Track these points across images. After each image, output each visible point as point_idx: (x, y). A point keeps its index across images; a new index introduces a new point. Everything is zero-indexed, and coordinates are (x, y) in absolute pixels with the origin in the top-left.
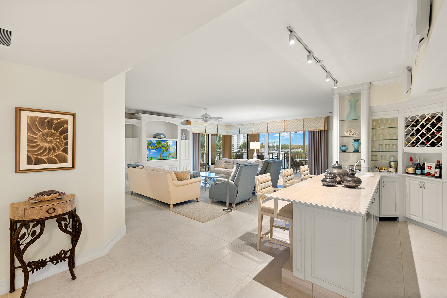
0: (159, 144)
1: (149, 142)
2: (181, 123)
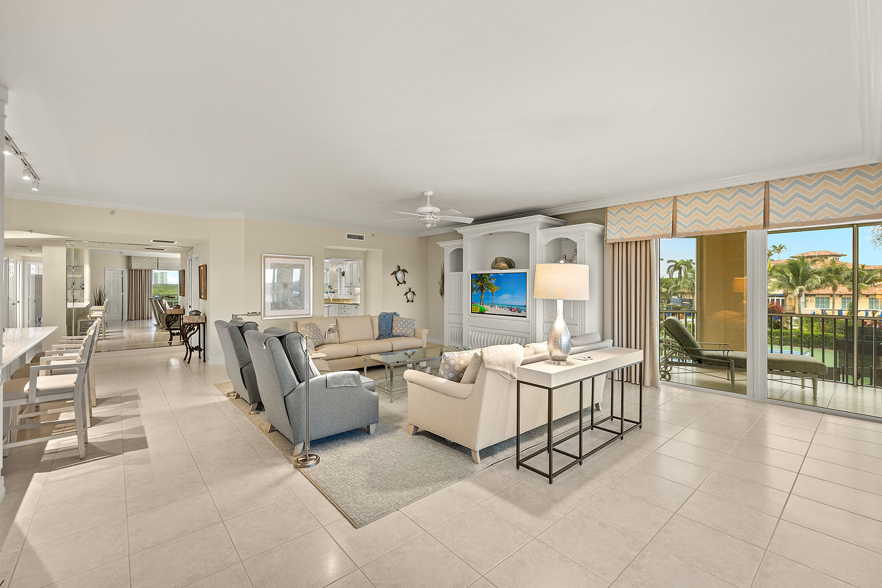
2: (538, 227)
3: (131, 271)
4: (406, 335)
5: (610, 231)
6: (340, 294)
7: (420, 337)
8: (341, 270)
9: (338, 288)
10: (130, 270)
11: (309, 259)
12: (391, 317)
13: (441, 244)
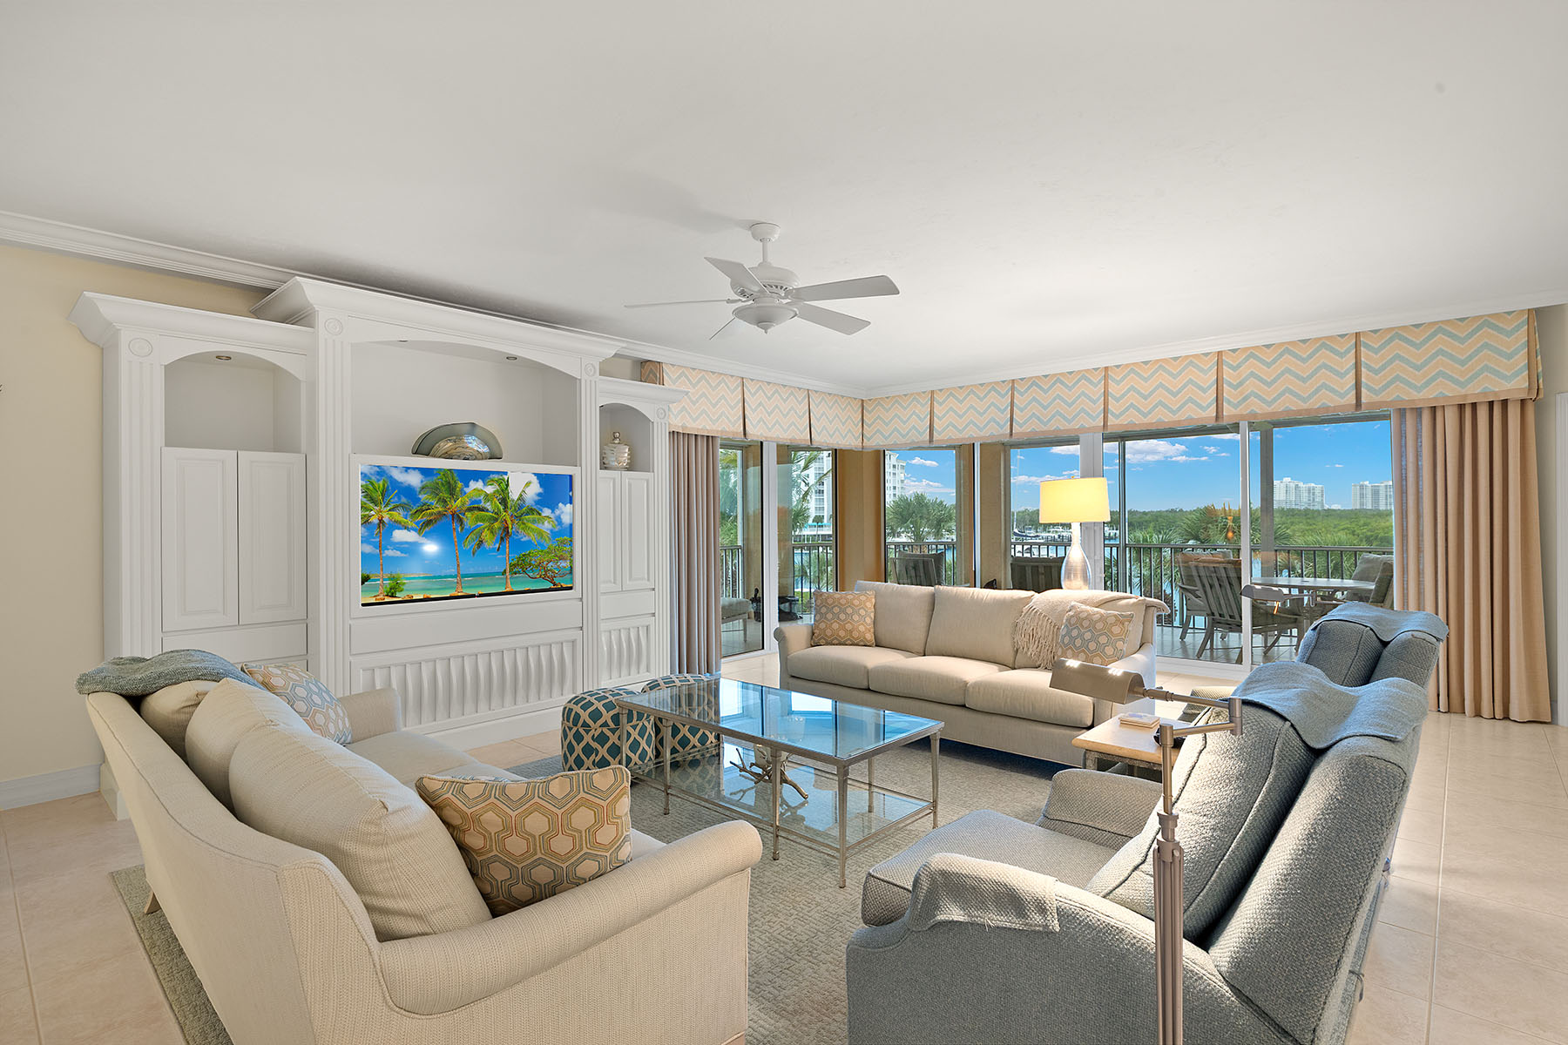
0: (445, 495)
1: (374, 479)
2: (598, 367)
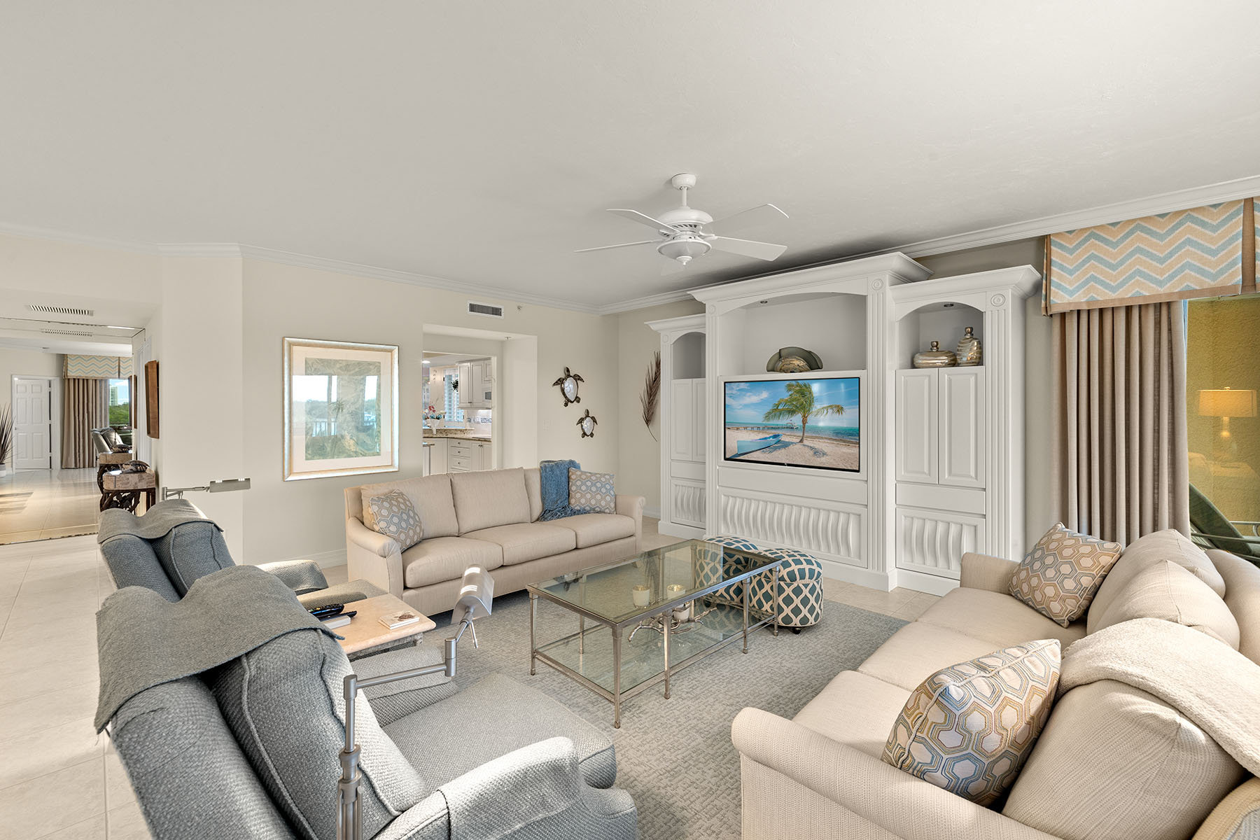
2: (887, 279)
3: (67, 381)
4: (598, 509)
5: (1059, 286)
6: (450, 420)
7: (628, 514)
8: (451, 379)
9: (447, 410)
10: (65, 380)
11: (391, 351)
12: (565, 471)
13: (655, 326)
